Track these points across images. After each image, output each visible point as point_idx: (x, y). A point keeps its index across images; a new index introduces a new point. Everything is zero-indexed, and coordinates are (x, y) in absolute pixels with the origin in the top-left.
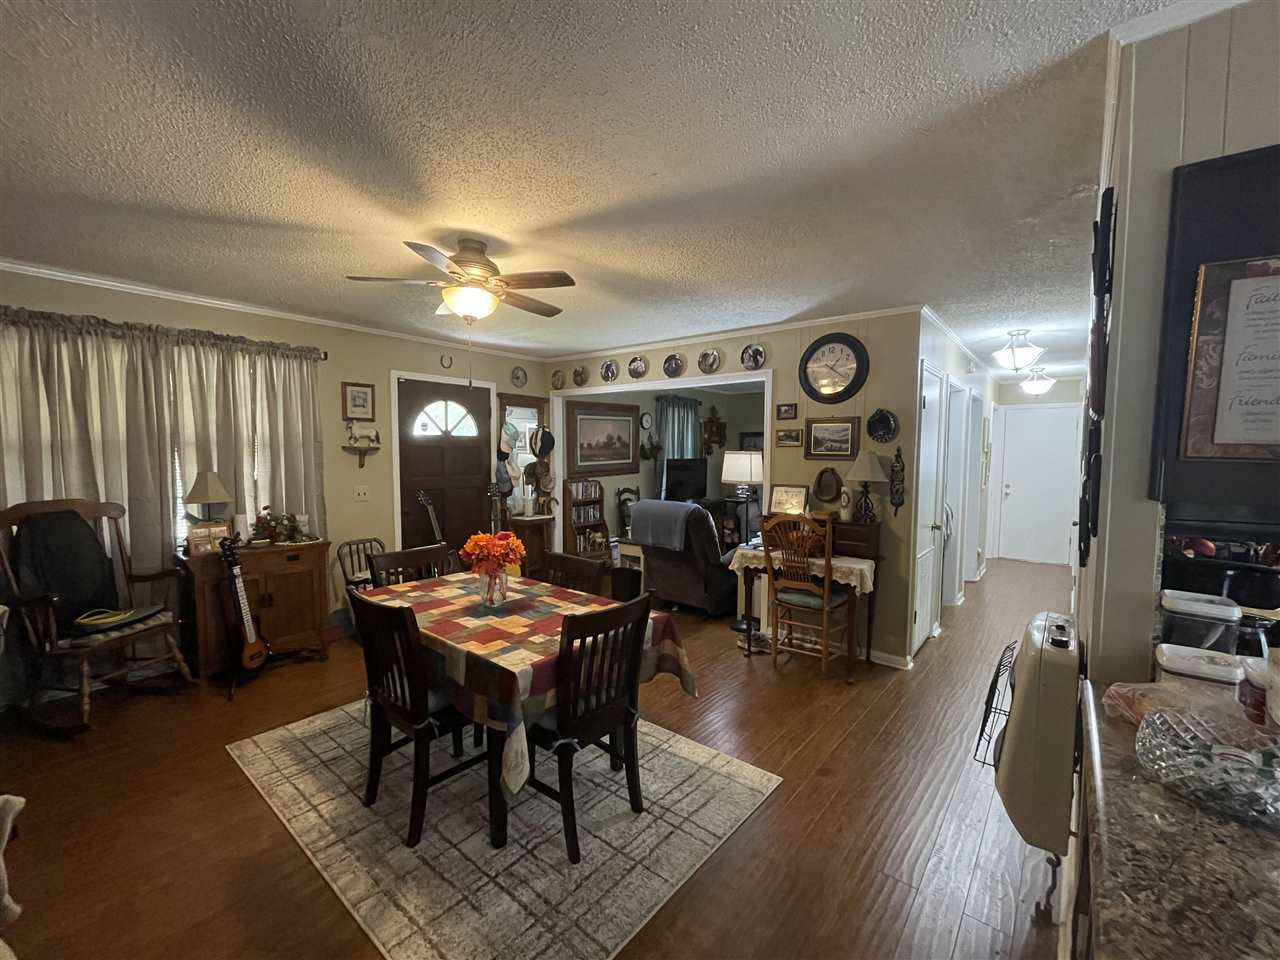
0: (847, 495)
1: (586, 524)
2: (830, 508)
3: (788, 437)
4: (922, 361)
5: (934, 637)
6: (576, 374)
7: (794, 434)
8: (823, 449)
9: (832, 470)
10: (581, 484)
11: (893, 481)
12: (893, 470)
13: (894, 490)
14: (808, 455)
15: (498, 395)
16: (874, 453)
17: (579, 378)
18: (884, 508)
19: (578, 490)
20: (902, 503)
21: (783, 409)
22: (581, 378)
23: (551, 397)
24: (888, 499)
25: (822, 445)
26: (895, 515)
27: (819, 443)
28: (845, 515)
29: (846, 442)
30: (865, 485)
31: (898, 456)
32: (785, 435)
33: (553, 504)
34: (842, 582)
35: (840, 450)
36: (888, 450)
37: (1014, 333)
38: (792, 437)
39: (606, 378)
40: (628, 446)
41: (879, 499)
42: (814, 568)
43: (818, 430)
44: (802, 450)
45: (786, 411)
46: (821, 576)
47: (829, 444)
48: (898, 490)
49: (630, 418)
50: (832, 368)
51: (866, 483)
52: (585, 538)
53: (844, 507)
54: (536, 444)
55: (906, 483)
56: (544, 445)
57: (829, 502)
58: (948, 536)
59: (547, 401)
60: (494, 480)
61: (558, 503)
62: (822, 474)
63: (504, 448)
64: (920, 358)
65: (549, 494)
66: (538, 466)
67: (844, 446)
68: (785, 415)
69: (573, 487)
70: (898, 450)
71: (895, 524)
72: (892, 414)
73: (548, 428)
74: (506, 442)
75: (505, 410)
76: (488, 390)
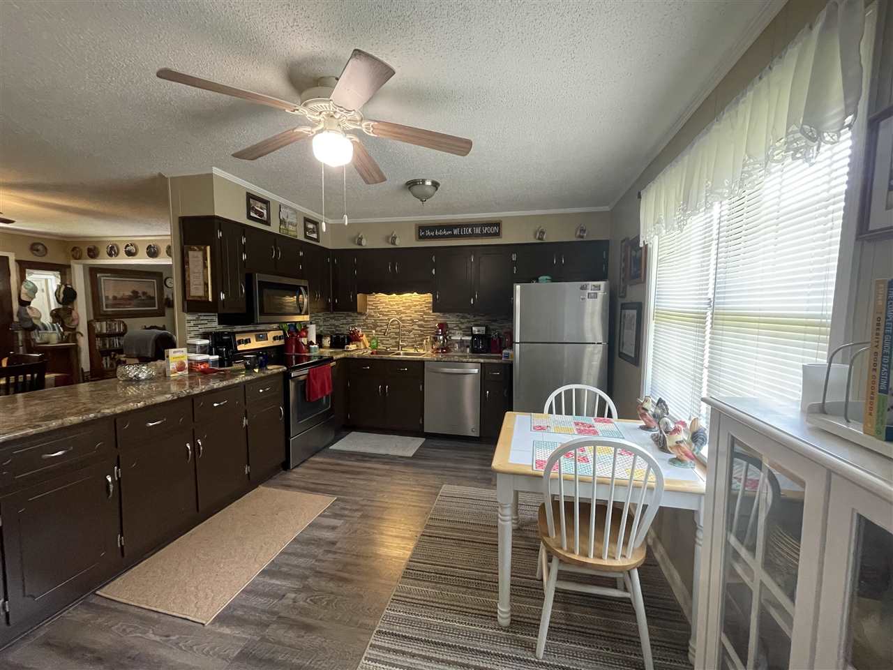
1: (112, 348)
6: (89, 250)
10: (105, 323)
15: (16, 261)
17: (91, 254)
19: (101, 327)
22: (93, 253)
23: (72, 264)
33: (78, 336)
39: (110, 255)
40: (153, 298)
49: (155, 281)
52: (111, 359)
54: (59, 296)
56: (67, 296)
59: (69, 266)
60: (16, 319)
61: (82, 335)
63: (24, 298)
65: (75, 329)
66: (62, 311)
69: (97, 325)
73: (71, 284)
74: (26, 294)
75: (25, 272)
76: (7, 258)
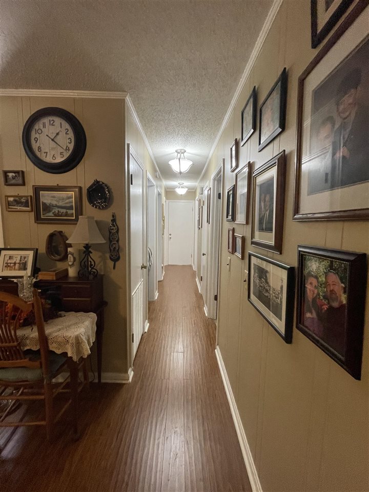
0: (72, 254)
2: (61, 266)
3: (18, 202)
4: (128, 145)
5: (145, 332)
7: (23, 200)
8: (51, 214)
9: (61, 232)
11: (111, 241)
12: (110, 233)
13: (112, 249)
14: (38, 219)
16: (93, 218)
18: (105, 263)
20: (118, 259)
21: (10, 175)
24: (108, 255)
25: (50, 211)
26: (114, 268)
27: (47, 208)
28: (72, 272)
29: (71, 208)
30: (87, 247)
31: (114, 220)
32: (15, 200)
34: (59, 352)
35: (66, 215)
36: (104, 216)
37: (179, 151)
38: (21, 203)
41: (100, 257)
42: (28, 342)
43: (46, 198)
44: (32, 214)
45: (13, 178)
46: (35, 348)
47: (56, 210)
48: (115, 248)
50: (53, 140)
51: (87, 245)
53: (71, 266)
55: (120, 242)
57: (60, 260)
58: (150, 265)
62: (51, 236)
64: (127, 142)
67: (69, 212)
68: (13, 182)
70: (113, 216)
71: (114, 275)
72: (106, 185)
